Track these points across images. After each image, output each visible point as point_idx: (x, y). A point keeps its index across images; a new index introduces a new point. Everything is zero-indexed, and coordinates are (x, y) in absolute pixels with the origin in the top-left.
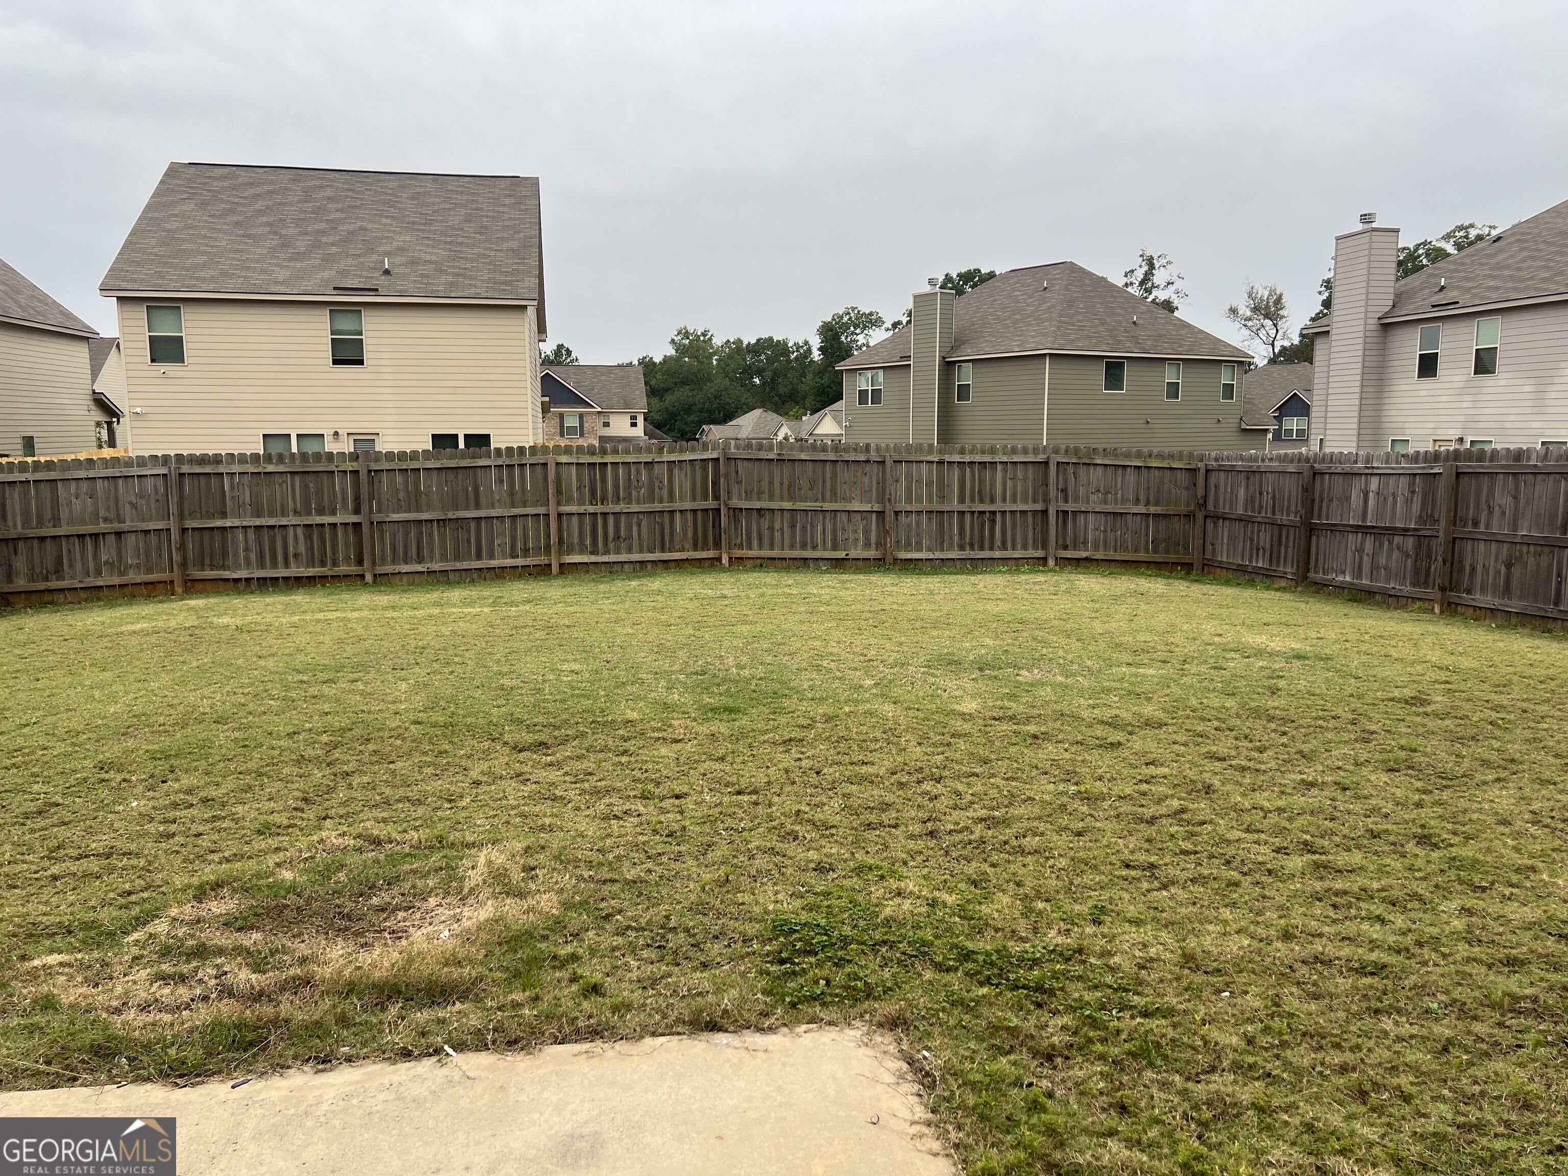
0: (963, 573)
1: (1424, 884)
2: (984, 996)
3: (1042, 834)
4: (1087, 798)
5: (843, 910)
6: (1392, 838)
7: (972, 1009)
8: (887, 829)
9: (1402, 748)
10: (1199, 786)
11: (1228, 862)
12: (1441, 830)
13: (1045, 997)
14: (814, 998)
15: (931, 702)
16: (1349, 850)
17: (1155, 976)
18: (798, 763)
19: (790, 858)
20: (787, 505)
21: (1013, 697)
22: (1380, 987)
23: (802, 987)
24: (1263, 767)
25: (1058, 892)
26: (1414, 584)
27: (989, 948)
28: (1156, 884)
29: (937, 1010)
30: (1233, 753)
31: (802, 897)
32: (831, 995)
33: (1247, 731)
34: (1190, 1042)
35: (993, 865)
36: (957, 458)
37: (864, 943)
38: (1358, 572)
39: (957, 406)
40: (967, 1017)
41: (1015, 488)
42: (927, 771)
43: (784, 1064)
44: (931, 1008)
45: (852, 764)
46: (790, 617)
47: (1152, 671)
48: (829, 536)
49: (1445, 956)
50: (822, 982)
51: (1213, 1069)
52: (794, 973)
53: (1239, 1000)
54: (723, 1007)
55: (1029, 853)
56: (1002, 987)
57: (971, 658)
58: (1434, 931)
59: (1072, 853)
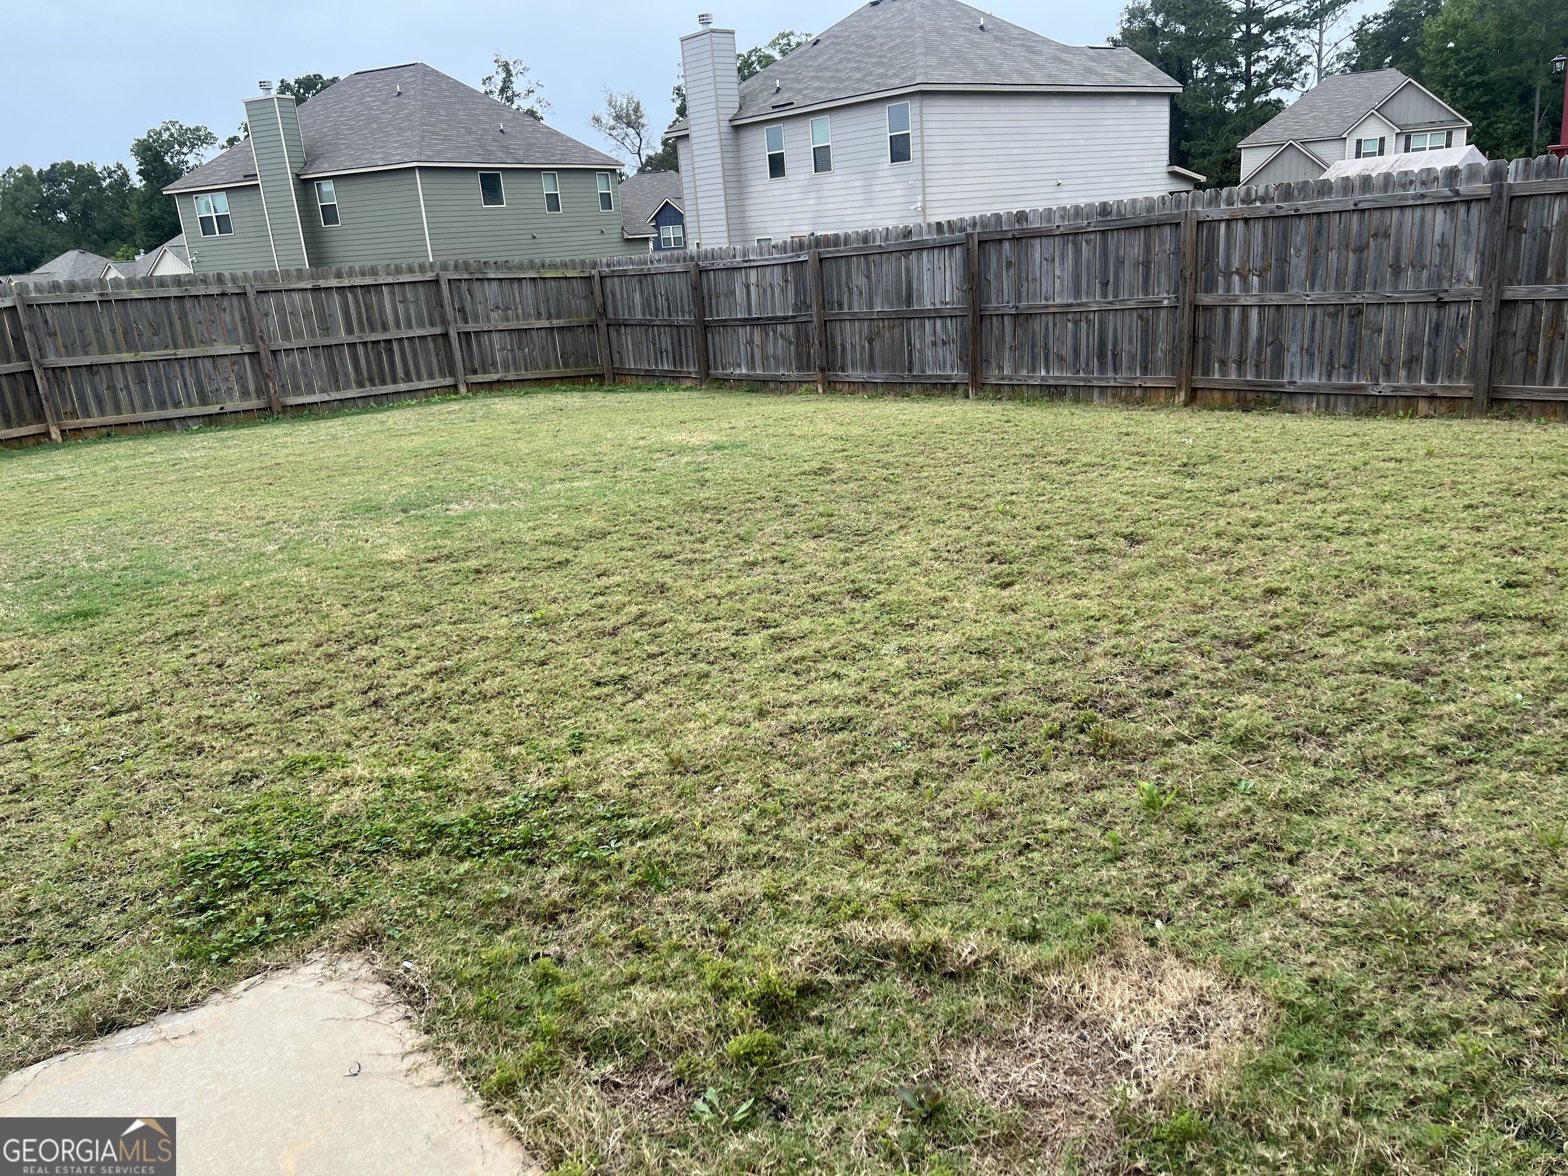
0: (367, 412)
1: (865, 634)
2: (467, 872)
3: (503, 673)
4: (544, 624)
5: (276, 822)
6: (830, 598)
7: (455, 891)
8: (320, 712)
9: (821, 515)
10: (653, 587)
11: (695, 656)
12: (867, 581)
13: (536, 850)
14: (251, 943)
15: (352, 557)
16: (797, 618)
17: (647, 792)
18: (191, 660)
19: (196, 777)
20: (127, 357)
21: (445, 534)
22: (851, 739)
23: (234, 933)
24: (708, 556)
25: (530, 731)
26: (799, 369)
27: (463, 815)
28: (630, 695)
29: (414, 907)
30: (678, 549)
31: (220, 821)
32: (274, 932)
33: (687, 526)
34: (694, 851)
35: (454, 721)
36: (334, 283)
37: (309, 855)
38: (752, 365)
39: (325, 230)
40: (450, 904)
41: (407, 311)
42: (359, 635)
43: (221, 1042)
44: (406, 908)
45: (263, 646)
46: (157, 489)
47: (586, 483)
48: (193, 390)
49: (895, 695)
50: (260, 920)
51: (721, 870)
52: (220, 919)
53: (732, 792)
54: (120, 996)
55: (492, 697)
56: (486, 855)
57: (392, 500)
58: (882, 675)
59: (538, 686)
